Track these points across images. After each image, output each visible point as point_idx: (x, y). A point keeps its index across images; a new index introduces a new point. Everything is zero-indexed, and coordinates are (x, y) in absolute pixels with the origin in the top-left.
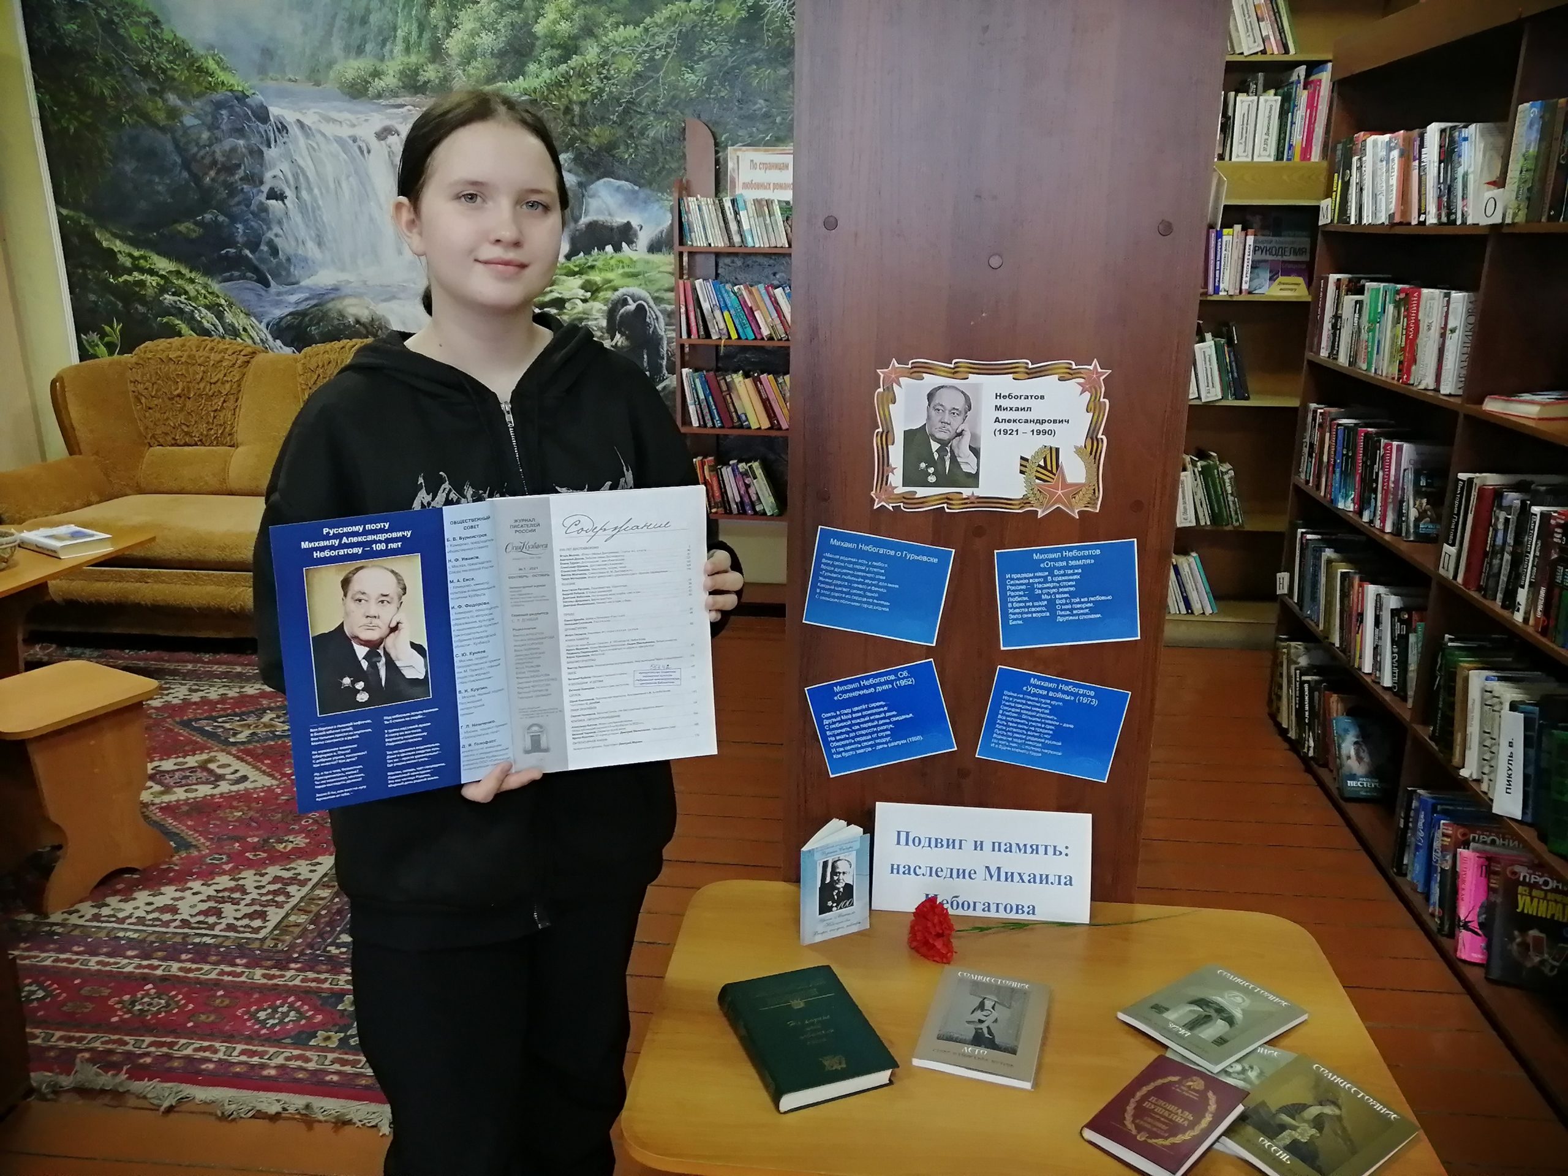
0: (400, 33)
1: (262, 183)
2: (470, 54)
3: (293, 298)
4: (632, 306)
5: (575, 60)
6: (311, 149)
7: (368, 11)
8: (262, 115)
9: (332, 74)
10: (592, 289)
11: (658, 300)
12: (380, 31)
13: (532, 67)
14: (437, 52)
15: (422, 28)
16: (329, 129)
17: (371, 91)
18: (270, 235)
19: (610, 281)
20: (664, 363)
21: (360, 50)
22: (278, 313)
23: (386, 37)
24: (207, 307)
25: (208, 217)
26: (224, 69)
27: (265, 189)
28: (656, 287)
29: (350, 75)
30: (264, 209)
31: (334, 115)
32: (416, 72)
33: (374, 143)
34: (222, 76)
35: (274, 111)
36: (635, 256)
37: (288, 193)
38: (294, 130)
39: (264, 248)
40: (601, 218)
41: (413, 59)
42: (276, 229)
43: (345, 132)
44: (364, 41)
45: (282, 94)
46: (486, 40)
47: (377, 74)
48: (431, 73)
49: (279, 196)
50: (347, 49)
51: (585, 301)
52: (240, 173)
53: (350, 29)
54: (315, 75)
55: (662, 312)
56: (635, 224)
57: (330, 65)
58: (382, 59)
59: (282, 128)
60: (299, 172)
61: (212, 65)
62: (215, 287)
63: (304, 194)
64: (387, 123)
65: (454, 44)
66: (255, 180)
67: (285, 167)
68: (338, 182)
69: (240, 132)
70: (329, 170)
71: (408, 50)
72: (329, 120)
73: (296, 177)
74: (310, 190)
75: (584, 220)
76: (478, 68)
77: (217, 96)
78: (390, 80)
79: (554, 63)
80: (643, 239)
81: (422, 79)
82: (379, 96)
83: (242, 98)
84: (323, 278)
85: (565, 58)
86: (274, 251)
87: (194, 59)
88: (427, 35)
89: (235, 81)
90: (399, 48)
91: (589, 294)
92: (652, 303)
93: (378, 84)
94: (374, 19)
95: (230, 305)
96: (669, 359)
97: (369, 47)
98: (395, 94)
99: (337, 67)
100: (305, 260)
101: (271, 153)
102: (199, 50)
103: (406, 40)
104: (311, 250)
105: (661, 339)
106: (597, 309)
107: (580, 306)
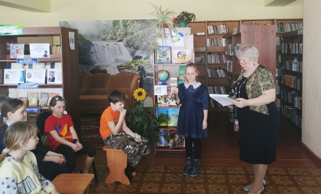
0: (110, 32)
1: (90, 52)
2: (120, 35)
3: (93, 67)
4: (142, 67)
5: (134, 35)
6: (97, 47)
7: (106, 30)
8: (91, 43)
9: (101, 38)
12: (108, 32)
13: (128, 36)
14: (115, 34)
15: (113, 32)
16: (100, 45)
17: (106, 39)
18: (91, 59)
20: (146, 75)
21: (105, 35)
22: (91, 69)
23: (108, 33)
24: (81, 69)
25: (82, 56)
26: (86, 37)
27: (90, 53)
28: (145, 64)
29: (103, 37)
30: (90, 55)
31: (101, 43)
32: (112, 37)
33: (106, 46)
34: (86, 38)
35: (92, 42)
36: (142, 60)
37: (94, 53)
38: (95, 45)
39: (89, 60)
40: (137, 55)
41: (112, 35)
42: (92, 58)
43: (102, 45)
44: (105, 33)
45: (94, 40)
46: (122, 33)
47: (107, 37)
48: (114, 37)
49: (92, 53)
50: (103, 35)
51: (135, 66)
52: (87, 51)
53: (104, 32)
54: (98, 37)
56: (142, 56)
57: (100, 36)
58: (108, 35)
59: (93, 45)
60: (95, 50)
61: (84, 37)
62: (82, 66)
63: (96, 53)
64: (108, 43)
65: (118, 33)
66: (89, 51)
67: (93, 50)
68: (100, 51)
69: (87, 45)
70: (100, 50)
71: (111, 34)
72: (100, 43)
73: (95, 51)
74: (97, 52)
75: (135, 56)
76: (120, 36)
77: (85, 41)
78: (109, 38)
79: (131, 36)
80: (143, 58)
81: (113, 38)
82: (107, 40)
83: (88, 41)
84: (98, 64)
85: (132, 35)
86: (91, 61)
87: (82, 36)
88: (114, 32)
89: (87, 39)
90: (110, 34)
92: (144, 66)
93: (107, 39)
94: (107, 31)
95: (84, 68)
97: (106, 34)
98: (109, 40)
99: (101, 37)
100: (95, 62)
101: (92, 48)
102: (83, 35)
103: (111, 33)
104: (96, 60)
105: (146, 71)
106: (137, 67)
107: (134, 67)
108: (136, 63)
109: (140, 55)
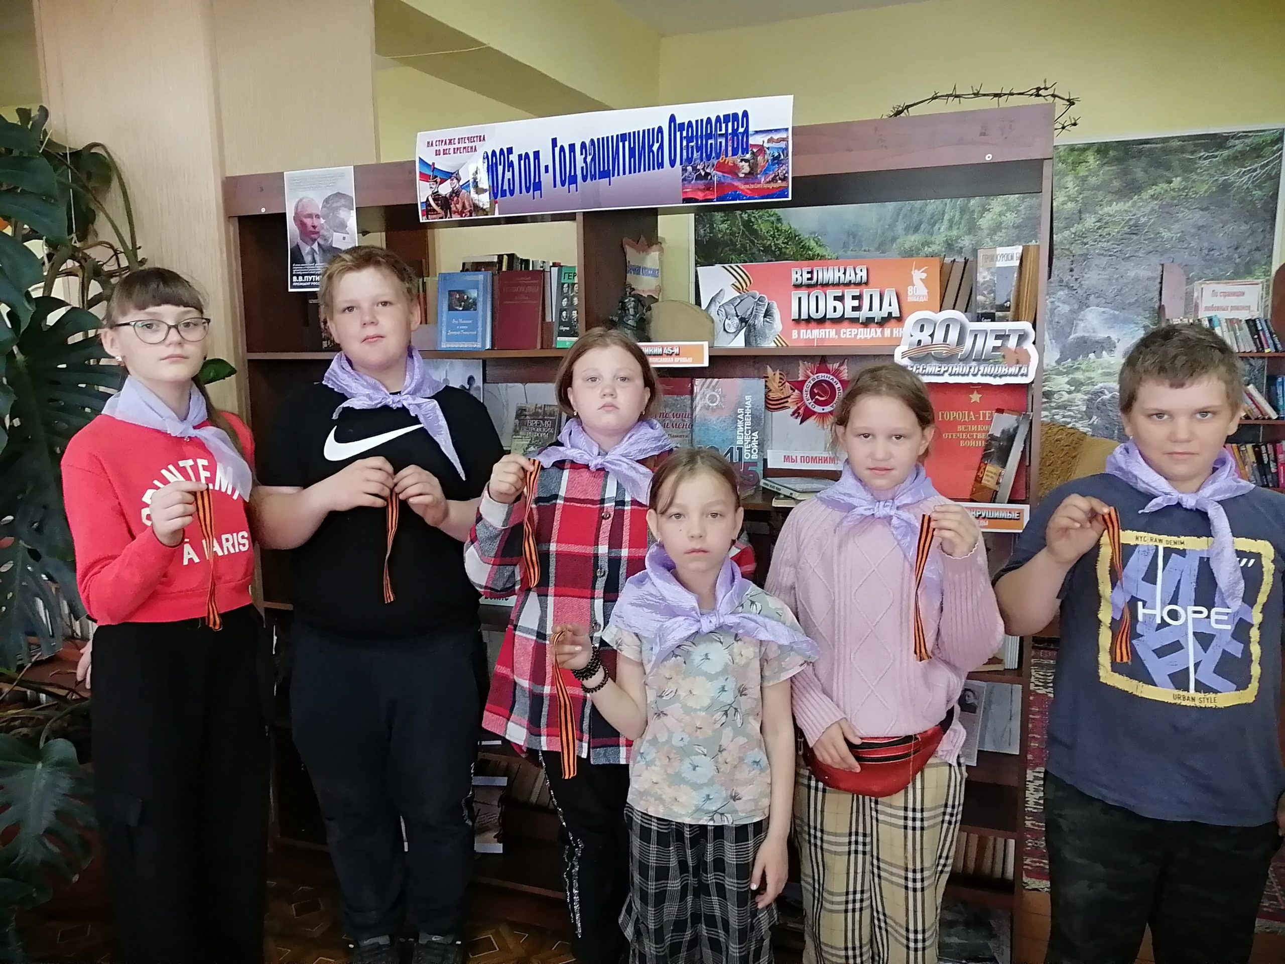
0: (946, 217)
2: (996, 228)
4: (1108, 396)
9: (895, 246)
10: (1077, 385)
12: (932, 216)
14: (972, 228)
15: (963, 213)
19: (1091, 379)
21: (916, 230)
23: (936, 220)
26: (820, 246)
29: (908, 245)
40: (1087, 334)
41: (954, 233)
46: (1010, 218)
47: (926, 244)
48: (966, 241)
50: (907, 229)
51: (1070, 393)
54: (883, 246)
56: (1114, 337)
57: (894, 240)
58: (932, 234)
61: (812, 244)
65: (986, 222)
71: (951, 227)
78: (935, 247)
87: (801, 241)
88: (966, 217)
90: (946, 223)
91: (1073, 388)
93: (927, 250)
94: (929, 209)
97: (923, 227)
99: (899, 241)
102: (805, 235)
103: (951, 221)
106: (1080, 398)
107: (1066, 396)
108: (1079, 376)
109: (1102, 335)
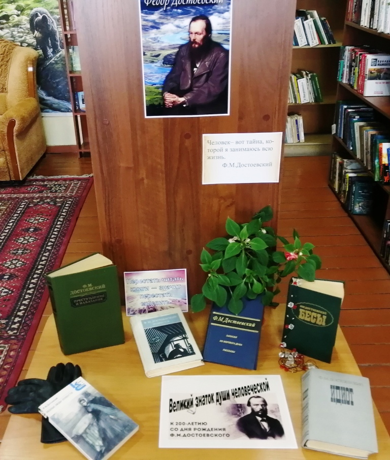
4: (40, 17)
10: (21, 10)
11: (52, 13)
19: (28, 5)
20: (59, 43)
28: (51, 6)
55: (54, 19)
91: (19, 12)
92: (49, 15)
96: (60, 42)
105: (56, 32)
107: (16, 18)
108: (20, 3)
